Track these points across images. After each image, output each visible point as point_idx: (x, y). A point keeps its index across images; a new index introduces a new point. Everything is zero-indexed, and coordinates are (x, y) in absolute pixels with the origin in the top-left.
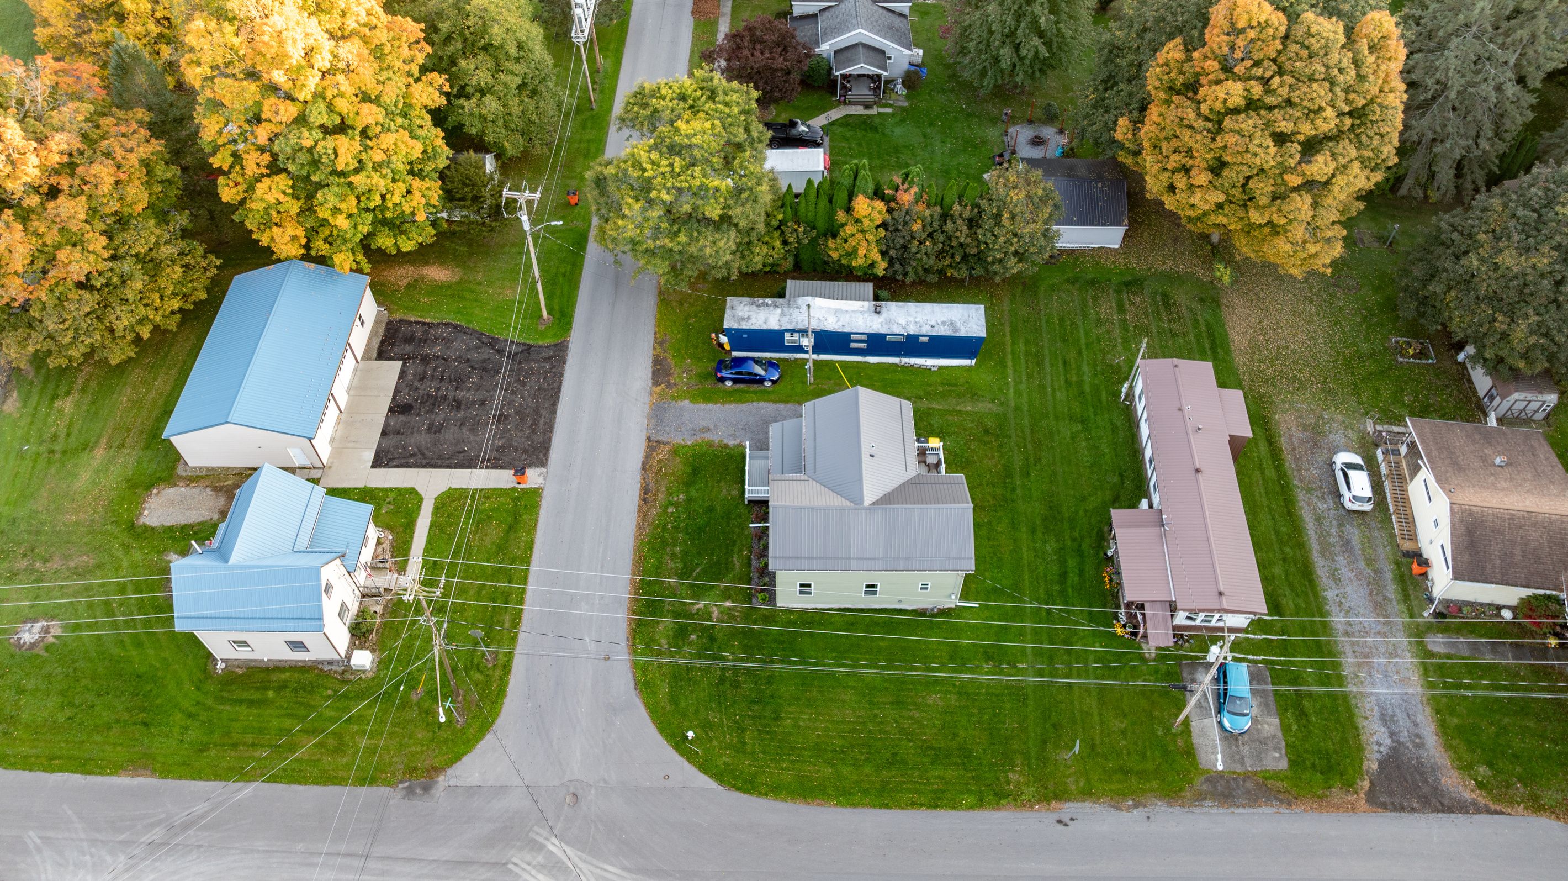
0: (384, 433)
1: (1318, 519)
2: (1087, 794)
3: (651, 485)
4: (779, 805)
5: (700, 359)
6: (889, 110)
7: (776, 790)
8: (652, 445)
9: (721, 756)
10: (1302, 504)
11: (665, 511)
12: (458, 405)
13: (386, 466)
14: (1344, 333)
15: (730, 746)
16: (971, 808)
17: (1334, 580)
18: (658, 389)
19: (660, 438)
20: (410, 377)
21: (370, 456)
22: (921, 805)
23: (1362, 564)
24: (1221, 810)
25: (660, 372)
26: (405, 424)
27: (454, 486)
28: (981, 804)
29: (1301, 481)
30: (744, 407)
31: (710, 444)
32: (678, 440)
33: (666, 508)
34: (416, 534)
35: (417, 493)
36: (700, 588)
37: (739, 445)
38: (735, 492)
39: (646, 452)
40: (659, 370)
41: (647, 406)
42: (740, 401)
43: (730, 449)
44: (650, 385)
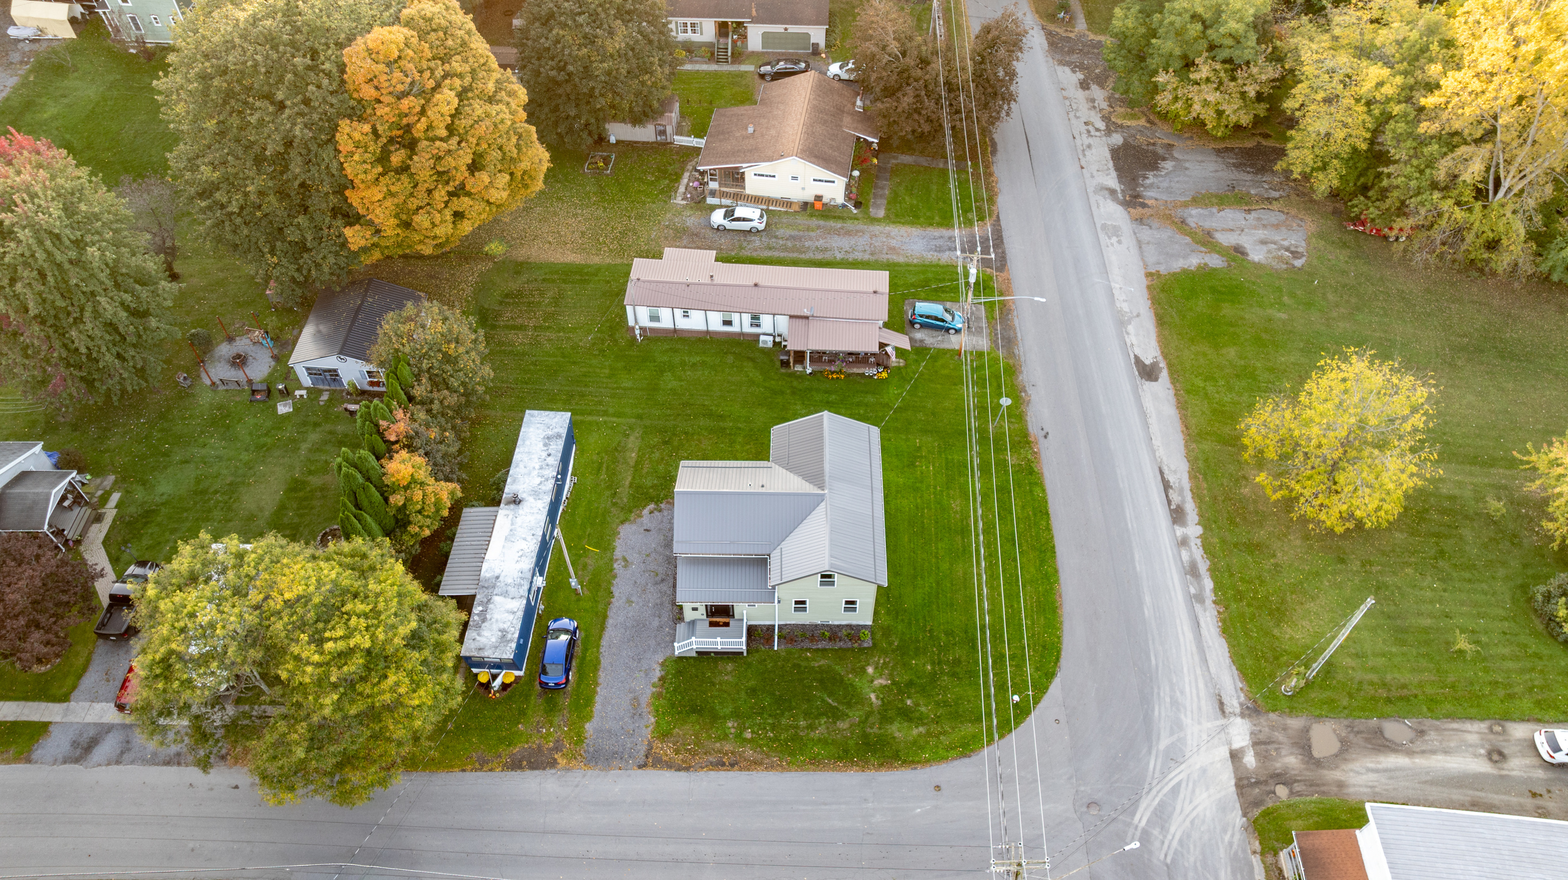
1: (770, 248)
2: (1021, 418)
3: (712, 759)
4: (1066, 627)
5: (522, 713)
6: (116, 497)
7: (1054, 630)
8: (651, 761)
10: (754, 253)
11: (751, 741)
15: (1019, 667)
16: (1044, 491)
18: (562, 762)
19: (642, 753)
22: (1048, 524)
23: (812, 234)
24: (1021, 345)
25: (536, 761)
28: (1040, 484)
29: (732, 250)
30: (604, 662)
31: (659, 696)
32: (647, 733)
33: (745, 740)
36: (852, 698)
37: (662, 665)
38: (730, 667)
39: (662, 768)
40: (529, 762)
41: (590, 772)
42: (596, 666)
43: (667, 674)
44: (553, 771)
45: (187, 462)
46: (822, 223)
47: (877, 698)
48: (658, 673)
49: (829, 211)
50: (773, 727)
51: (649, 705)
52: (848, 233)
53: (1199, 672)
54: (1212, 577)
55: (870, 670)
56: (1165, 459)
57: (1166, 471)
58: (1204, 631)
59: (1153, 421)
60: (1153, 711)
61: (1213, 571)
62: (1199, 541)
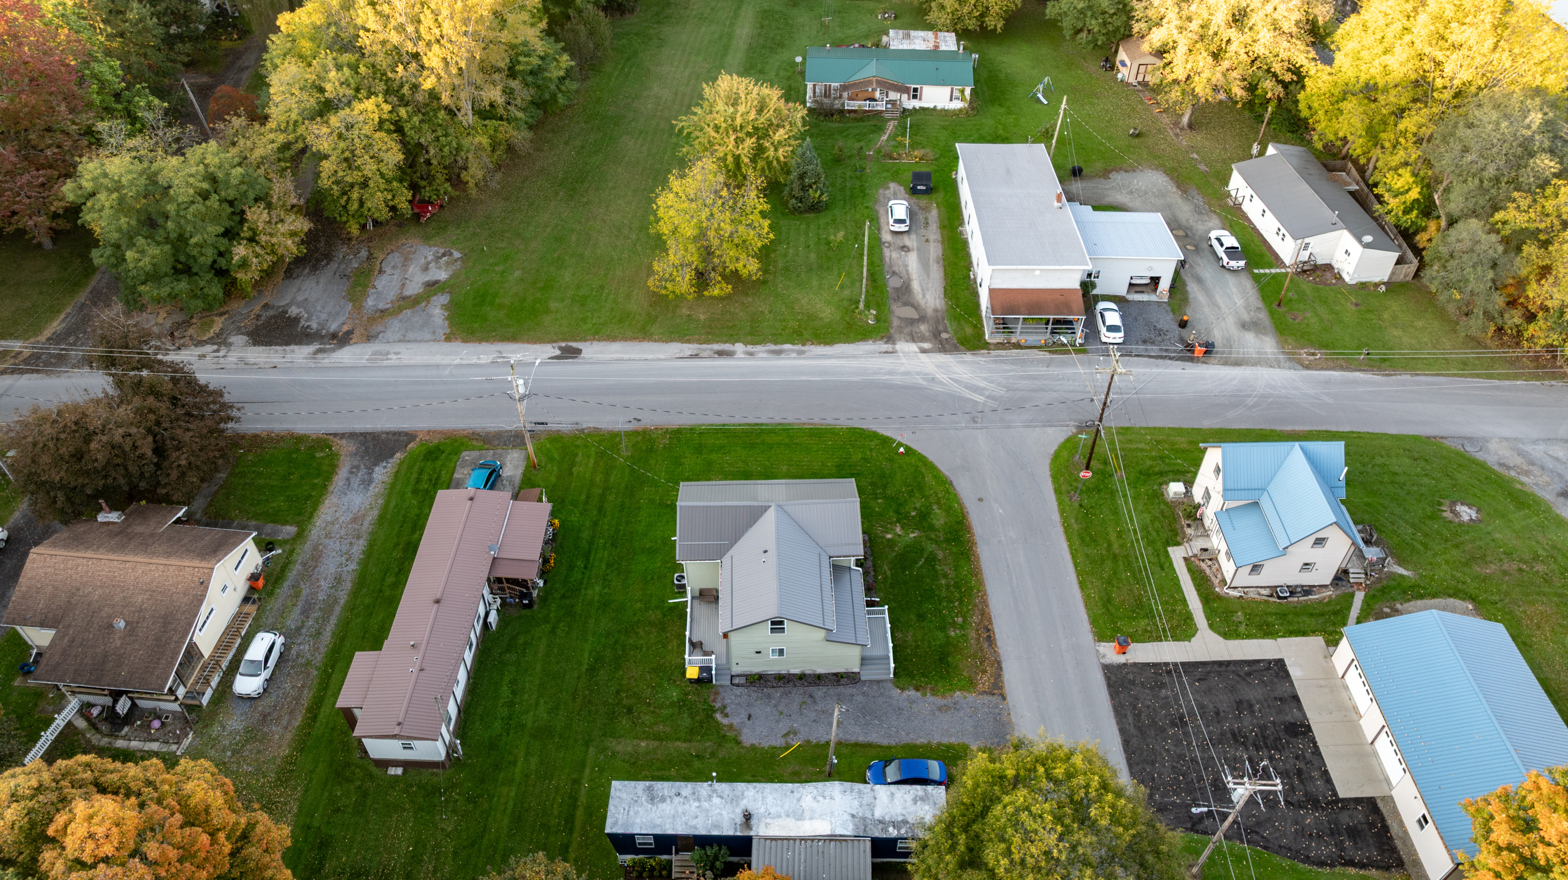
0: (1296, 698)
2: (616, 434)
11: (964, 617)
16: (699, 426)
19: (991, 698)
22: (733, 426)
23: (306, 591)
26: (1280, 712)
27: (1186, 643)
28: (693, 428)
29: (310, 674)
31: (934, 692)
32: (971, 697)
33: (964, 622)
34: (1195, 592)
35: (1219, 634)
36: (915, 549)
37: (903, 689)
39: (1002, 682)
43: (911, 684)
46: (286, 584)
47: (913, 532)
48: (912, 693)
49: (271, 572)
50: (950, 602)
51: (944, 696)
52: (315, 558)
53: (863, 359)
54: (782, 344)
55: (889, 536)
56: (667, 355)
58: (830, 353)
59: (627, 356)
61: (776, 343)
62: (750, 346)
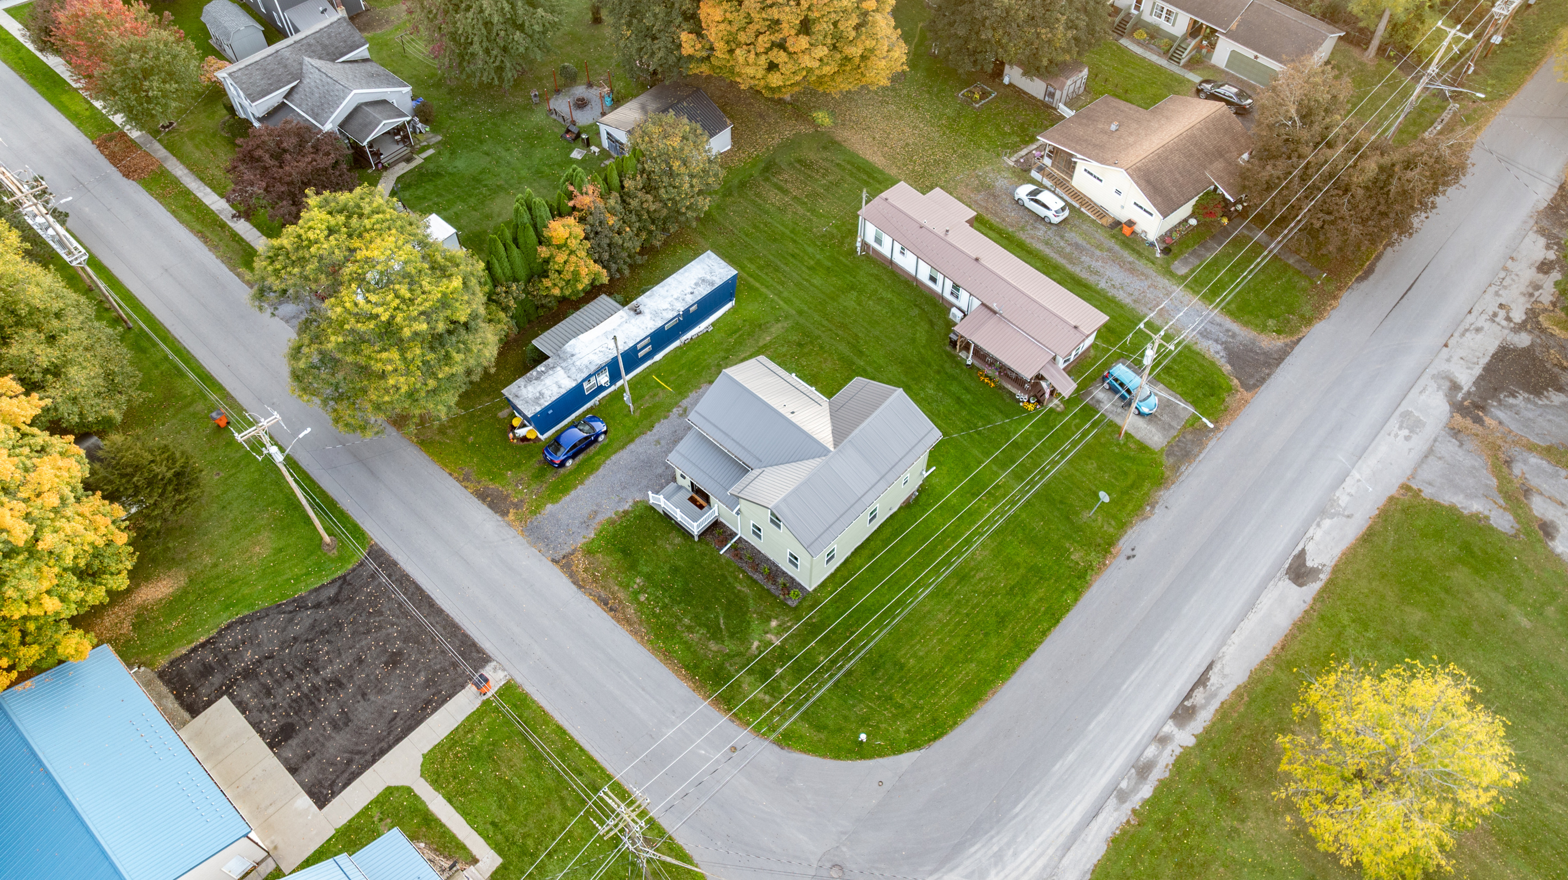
0: (293, 770)
1: (1047, 243)
2: (1123, 526)
3: (603, 594)
4: (971, 721)
5: (518, 465)
6: (431, 152)
7: (957, 715)
8: (564, 563)
9: (897, 730)
10: (1028, 241)
11: (640, 603)
12: (337, 684)
13: (334, 795)
14: (929, 111)
15: (895, 717)
16: (1076, 600)
17: (1095, 274)
18: (511, 516)
19: (564, 552)
20: (253, 702)
21: (305, 801)
22: (1049, 629)
23: (1098, 252)
24: (1194, 465)
25: (497, 503)
26: (305, 743)
27: (425, 751)
28: (1078, 593)
29: (1012, 226)
30: (601, 471)
31: (612, 522)
32: (580, 542)
33: (637, 600)
34: (444, 820)
35: (397, 788)
36: (740, 632)
37: (636, 503)
38: (678, 540)
39: (565, 573)
40: (492, 501)
41: (520, 538)
42: (593, 470)
43: (632, 512)
44: (500, 518)
45: (488, 154)
46: (1117, 248)
47: (757, 648)
48: (627, 507)
49: (1135, 241)
50: (665, 607)
51: (600, 523)
52: (1132, 270)
53: (1051, 851)
54: (1155, 789)
55: (774, 623)
56: (1227, 658)
57: (1216, 669)
58: (1095, 825)
59: (1253, 618)
60: (972, 845)
61: (1164, 787)
62: (1178, 751)
